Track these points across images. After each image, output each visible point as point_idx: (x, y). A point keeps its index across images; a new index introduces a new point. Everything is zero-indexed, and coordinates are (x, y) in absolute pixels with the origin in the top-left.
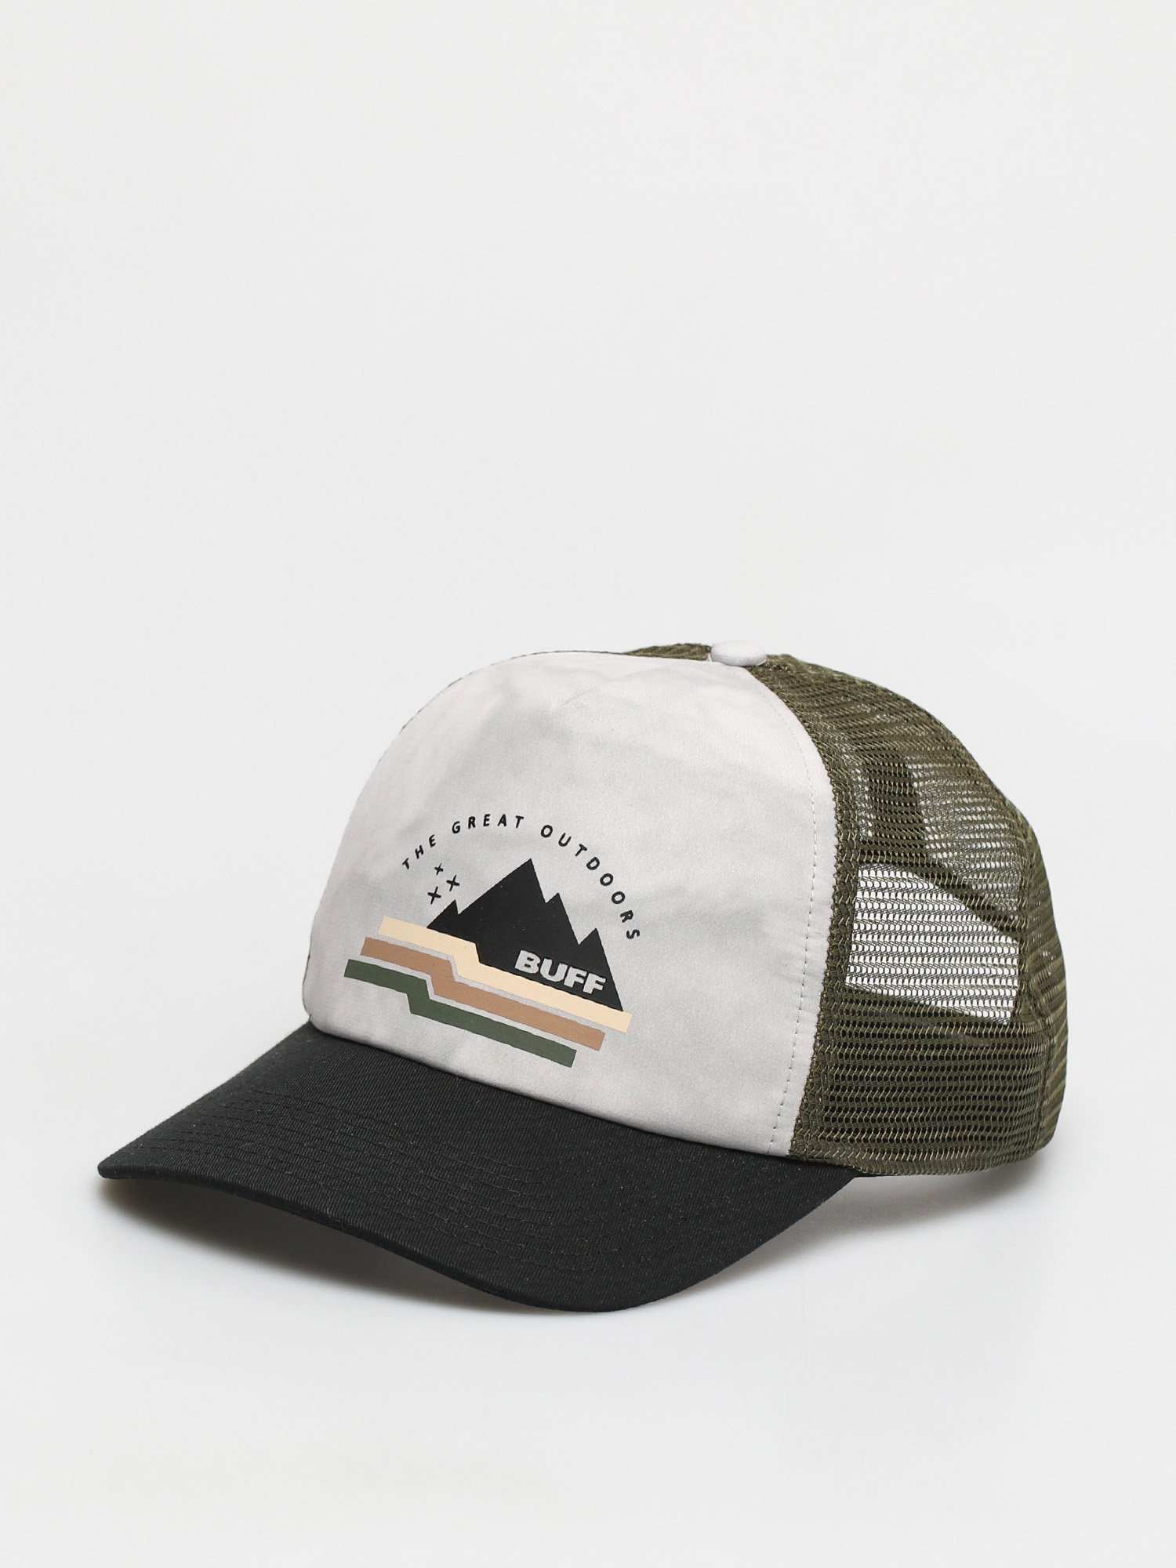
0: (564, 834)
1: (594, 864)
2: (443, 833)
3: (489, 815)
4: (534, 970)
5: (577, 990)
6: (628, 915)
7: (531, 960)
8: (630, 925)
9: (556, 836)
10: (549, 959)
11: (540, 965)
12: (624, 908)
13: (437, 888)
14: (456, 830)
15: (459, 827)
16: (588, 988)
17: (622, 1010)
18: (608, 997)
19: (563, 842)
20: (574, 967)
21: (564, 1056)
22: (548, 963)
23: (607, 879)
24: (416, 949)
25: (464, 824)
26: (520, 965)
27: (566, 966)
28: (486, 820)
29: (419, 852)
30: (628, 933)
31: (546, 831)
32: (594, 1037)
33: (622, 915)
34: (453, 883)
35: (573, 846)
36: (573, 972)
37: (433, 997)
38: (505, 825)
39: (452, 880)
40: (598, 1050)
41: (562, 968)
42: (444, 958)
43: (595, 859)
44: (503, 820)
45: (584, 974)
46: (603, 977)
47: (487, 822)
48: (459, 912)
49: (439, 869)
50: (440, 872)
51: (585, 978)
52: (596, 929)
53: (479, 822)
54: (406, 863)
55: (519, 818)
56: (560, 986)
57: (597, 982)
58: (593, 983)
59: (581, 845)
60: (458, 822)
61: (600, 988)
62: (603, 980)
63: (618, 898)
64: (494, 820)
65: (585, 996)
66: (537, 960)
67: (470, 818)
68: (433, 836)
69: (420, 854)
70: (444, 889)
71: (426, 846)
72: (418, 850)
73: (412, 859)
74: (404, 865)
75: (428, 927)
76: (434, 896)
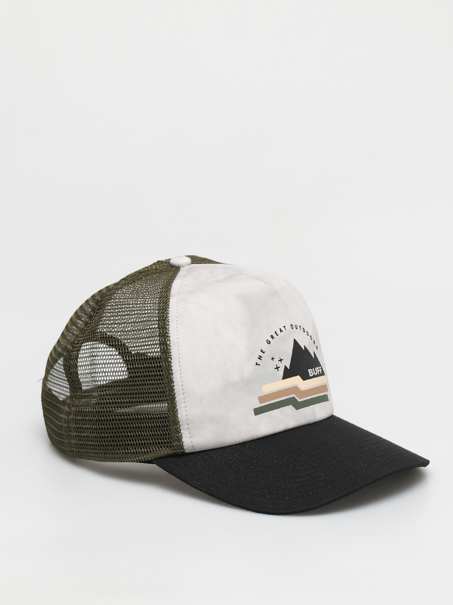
0: (295, 325)
2: (265, 346)
3: (276, 331)
4: (313, 374)
6: (314, 342)
7: (312, 371)
8: (316, 345)
10: (313, 368)
13: (277, 365)
14: (269, 343)
15: (269, 341)
16: (321, 372)
19: (296, 327)
20: (317, 367)
24: (284, 389)
25: (270, 339)
26: (310, 375)
28: (276, 334)
29: (260, 358)
31: (292, 327)
34: (281, 360)
36: (317, 369)
37: (299, 400)
38: (283, 332)
42: (294, 386)
44: (281, 331)
48: (289, 369)
49: (273, 359)
50: (274, 359)
51: (319, 369)
52: (314, 351)
53: (275, 335)
54: (257, 364)
57: (321, 369)
59: (299, 326)
60: (268, 340)
62: (321, 367)
64: (279, 332)
67: (271, 336)
68: (261, 349)
69: (261, 358)
70: (279, 364)
71: (261, 354)
72: (259, 357)
73: (259, 362)
74: (257, 365)
75: (283, 379)
76: (277, 368)
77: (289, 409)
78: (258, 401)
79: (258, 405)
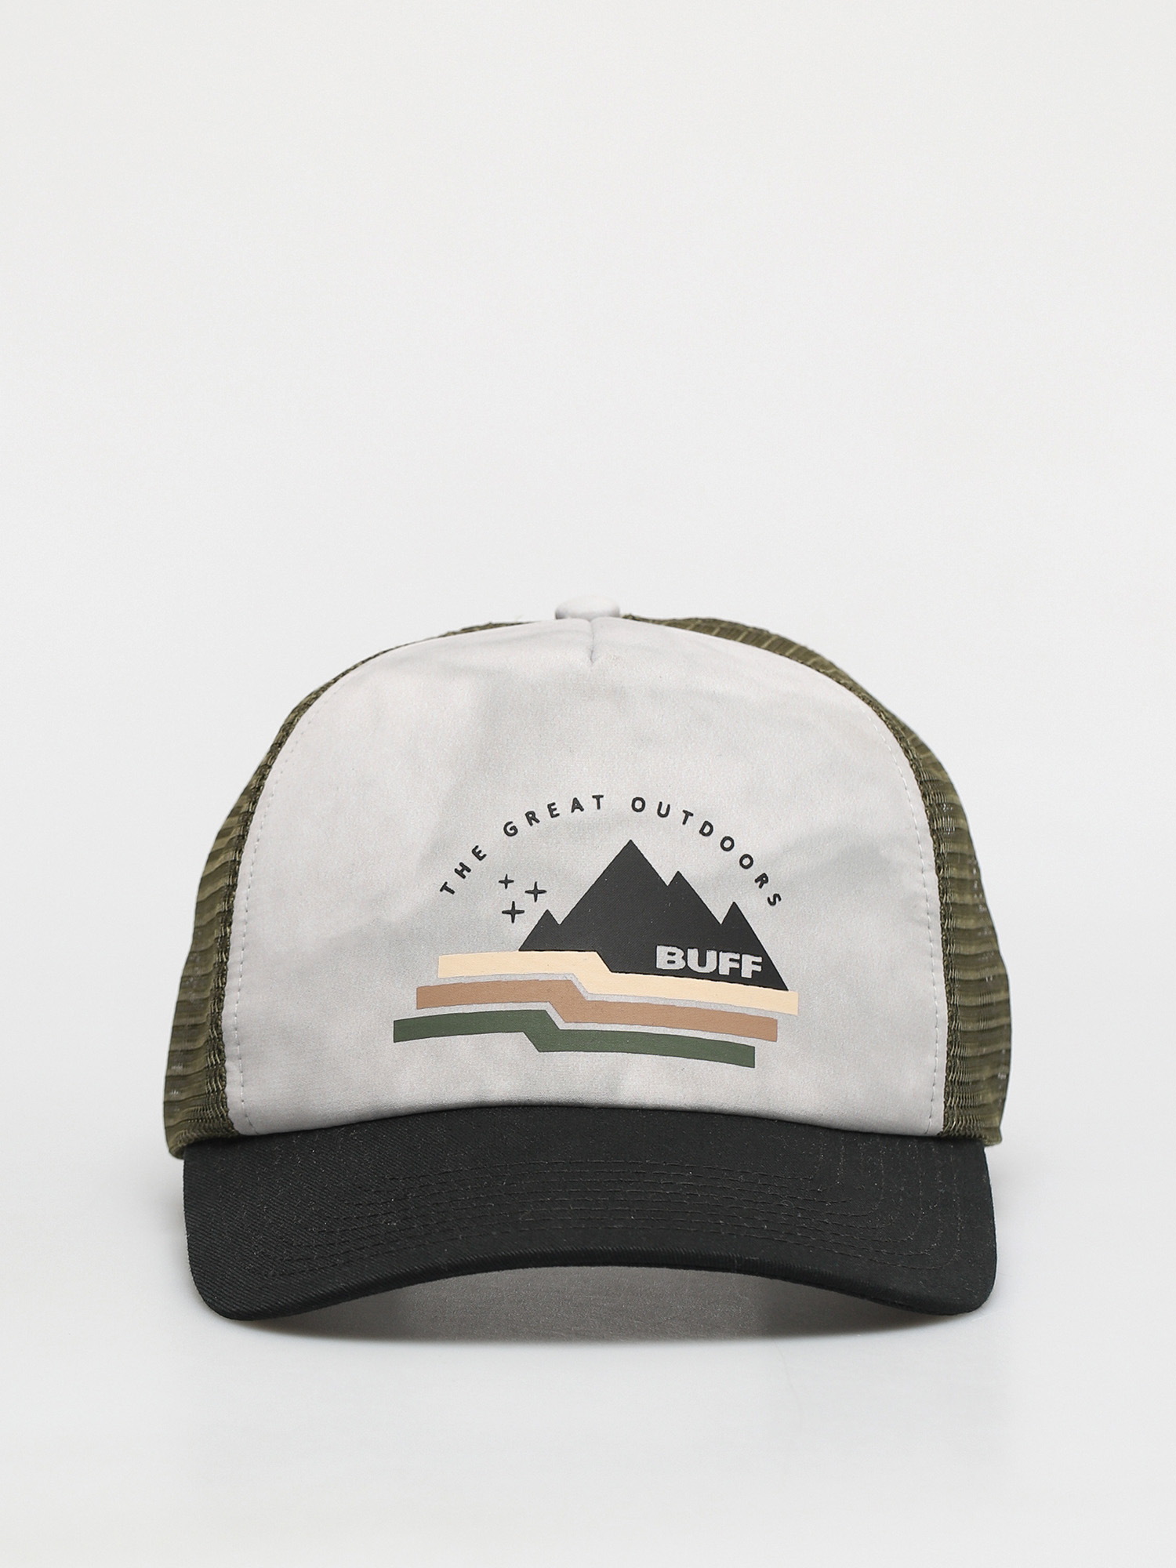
0: (661, 803)
1: (707, 830)
2: (492, 840)
3: (554, 804)
4: (680, 964)
5: (735, 977)
6: (763, 880)
7: (673, 954)
8: (769, 890)
9: (651, 808)
10: (693, 948)
11: (685, 958)
12: (755, 872)
13: (514, 903)
14: (513, 832)
15: (514, 828)
16: (746, 973)
17: (787, 990)
18: (769, 977)
19: (663, 812)
20: (723, 952)
21: (744, 1057)
22: (693, 954)
23: (728, 844)
24: (514, 980)
25: (521, 822)
26: (662, 962)
27: (715, 953)
28: (551, 810)
29: (462, 871)
30: (769, 899)
31: (638, 804)
32: (767, 1027)
33: (756, 881)
34: (536, 892)
35: (677, 815)
36: (725, 957)
37: (562, 1025)
38: (581, 810)
39: (532, 888)
40: (776, 1041)
41: (711, 955)
42: (562, 979)
43: (706, 823)
44: (577, 805)
45: (737, 957)
46: (758, 956)
47: (555, 813)
48: (559, 922)
49: (506, 882)
50: (509, 885)
51: (740, 961)
52: (734, 903)
53: (542, 815)
54: (445, 887)
55: (598, 798)
56: (715, 976)
57: (754, 963)
58: (749, 965)
59: (684, 811)
60: (511, 823)
61: (759, 969)
62: (759, 960)
63: (746, 862)
64: (564, 807)
65: (746, 982)
66: (680, 953)
67: (527, 815)
68: (477, 847)
69: (465, 873)
70: (525, 902)
71: (470, 861)
72: (460, 868)
73: (454, 881)
74: (444, 891)
75: (520, 950)
76: (513, 913)
77: (514, 1045)
78: (413, 997)
79: (411, 1011)
